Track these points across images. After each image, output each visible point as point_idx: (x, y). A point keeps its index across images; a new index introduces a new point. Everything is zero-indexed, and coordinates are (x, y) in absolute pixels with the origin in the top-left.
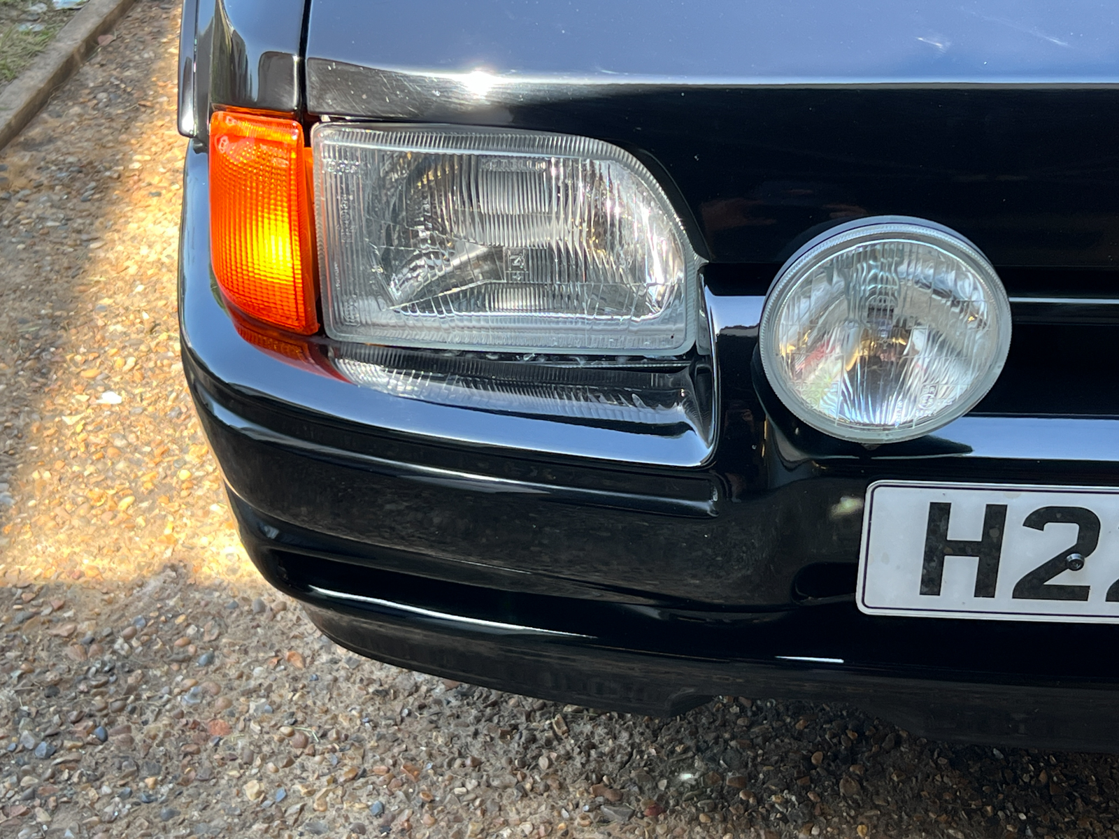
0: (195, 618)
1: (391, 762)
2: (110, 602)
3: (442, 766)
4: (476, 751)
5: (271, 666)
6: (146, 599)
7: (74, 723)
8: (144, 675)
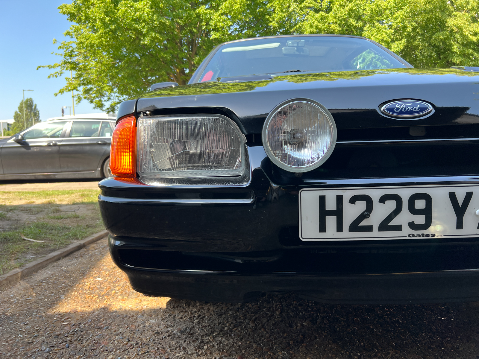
0: (106, 319)
1: (157, 349)
2: (82, 317)
3: (173, 349)
4: (184, 345)
5: (126, 328)
6: (93, 316)
7: (60, 344)
8: (86, 332)
